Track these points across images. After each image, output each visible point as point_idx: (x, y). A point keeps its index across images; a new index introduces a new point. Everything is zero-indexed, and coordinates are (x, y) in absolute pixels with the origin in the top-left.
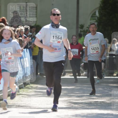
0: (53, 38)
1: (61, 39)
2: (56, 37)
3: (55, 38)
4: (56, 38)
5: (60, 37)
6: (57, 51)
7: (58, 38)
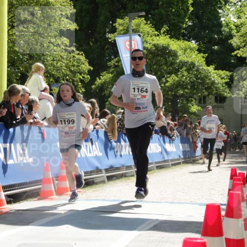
0: (134, 91)
1: (147, 92)
2: (138, 89)
3: (136, 90)
4: (138, 92)
5: (144, 90)
6: (142, 111)
7: (142, 91)
